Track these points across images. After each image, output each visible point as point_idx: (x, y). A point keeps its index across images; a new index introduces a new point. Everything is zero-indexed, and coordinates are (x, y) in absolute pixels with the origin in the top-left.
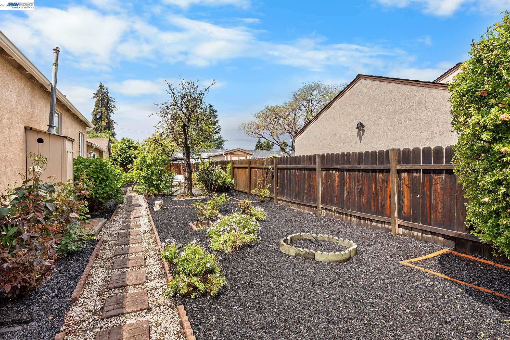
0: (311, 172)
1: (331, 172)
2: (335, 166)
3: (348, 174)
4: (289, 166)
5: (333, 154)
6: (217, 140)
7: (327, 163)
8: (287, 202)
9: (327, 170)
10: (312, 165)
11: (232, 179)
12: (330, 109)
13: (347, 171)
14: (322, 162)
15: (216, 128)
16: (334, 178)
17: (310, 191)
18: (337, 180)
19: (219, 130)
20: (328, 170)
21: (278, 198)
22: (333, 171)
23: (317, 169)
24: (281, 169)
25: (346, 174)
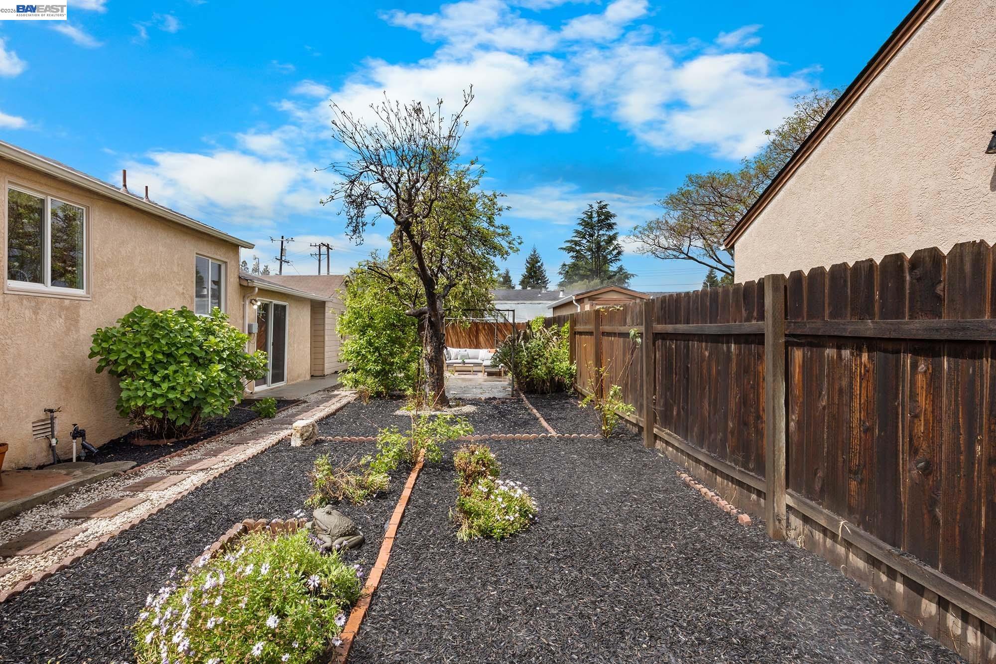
0: (750, 350)
1: (830, 352)
2: (850, 328)
3: (922, 367)
4: (682, 328)
5: (839, 270)
6: (615, 275)
7: (815, 312)
8: (677, 449)
9: (811, 345)
10: (754, 322)
11: (571, 363)
12: (855, 107)
13: (916, 353)
14: (789, 310)
15: (613, 250)
16: (845, 383)
17: (746, 424)
18: (861, 393)
19: (619, 253)
20: (815, 341)
21: (655, 430)
22: (839, 348)
23: (769, 340)
24: (664, 336)
25: (914, 366)
